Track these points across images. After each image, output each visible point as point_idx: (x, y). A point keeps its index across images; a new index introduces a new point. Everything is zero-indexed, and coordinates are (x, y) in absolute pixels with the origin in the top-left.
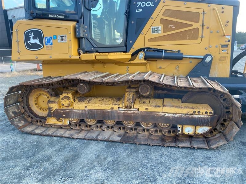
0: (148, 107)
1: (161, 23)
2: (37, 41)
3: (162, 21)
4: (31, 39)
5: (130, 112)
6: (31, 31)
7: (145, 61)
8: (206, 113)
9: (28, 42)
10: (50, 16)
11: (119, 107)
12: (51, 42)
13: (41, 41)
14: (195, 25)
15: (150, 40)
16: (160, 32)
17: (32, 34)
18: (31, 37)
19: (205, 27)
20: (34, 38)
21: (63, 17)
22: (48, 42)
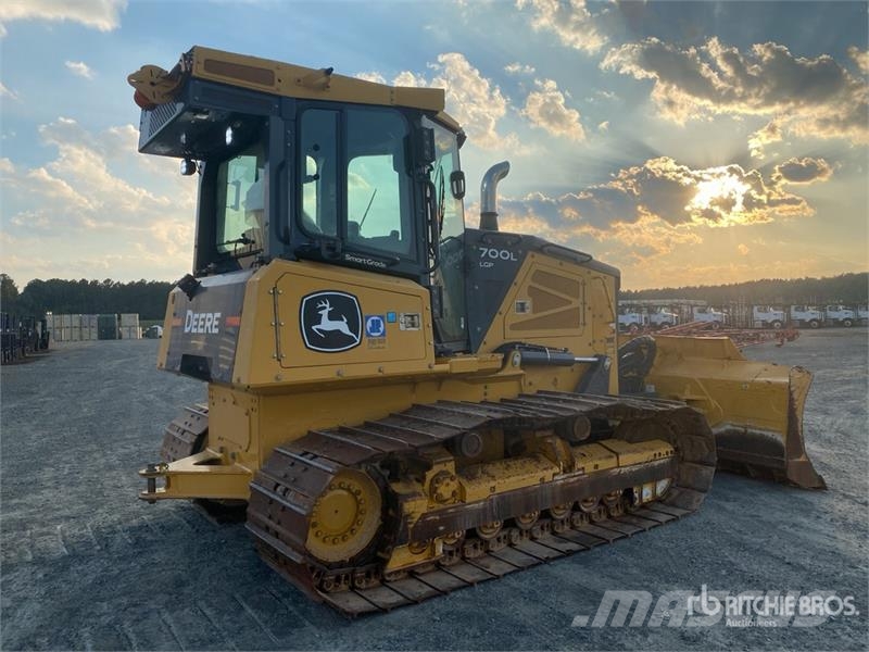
0: (598, 462)
1: (530, 295)
2: (342, 326)
3: (532, 292)
4: (325, 318)
5: (572, 480)
6: (323, 298)
7: (522, 372)
8: (667, 453)
9: (314, 328)
10: (348, 257)
11: (554, 475)
12: (381, 329)
13: (353, 326)
14: (576, 303)
15: (514, 327)
16: (528, 311)
17: (328, 306)
18: (325, 313)
19: (586, 307)
20: (332, 317)
21: (383, 266)
22: (372, 330)
